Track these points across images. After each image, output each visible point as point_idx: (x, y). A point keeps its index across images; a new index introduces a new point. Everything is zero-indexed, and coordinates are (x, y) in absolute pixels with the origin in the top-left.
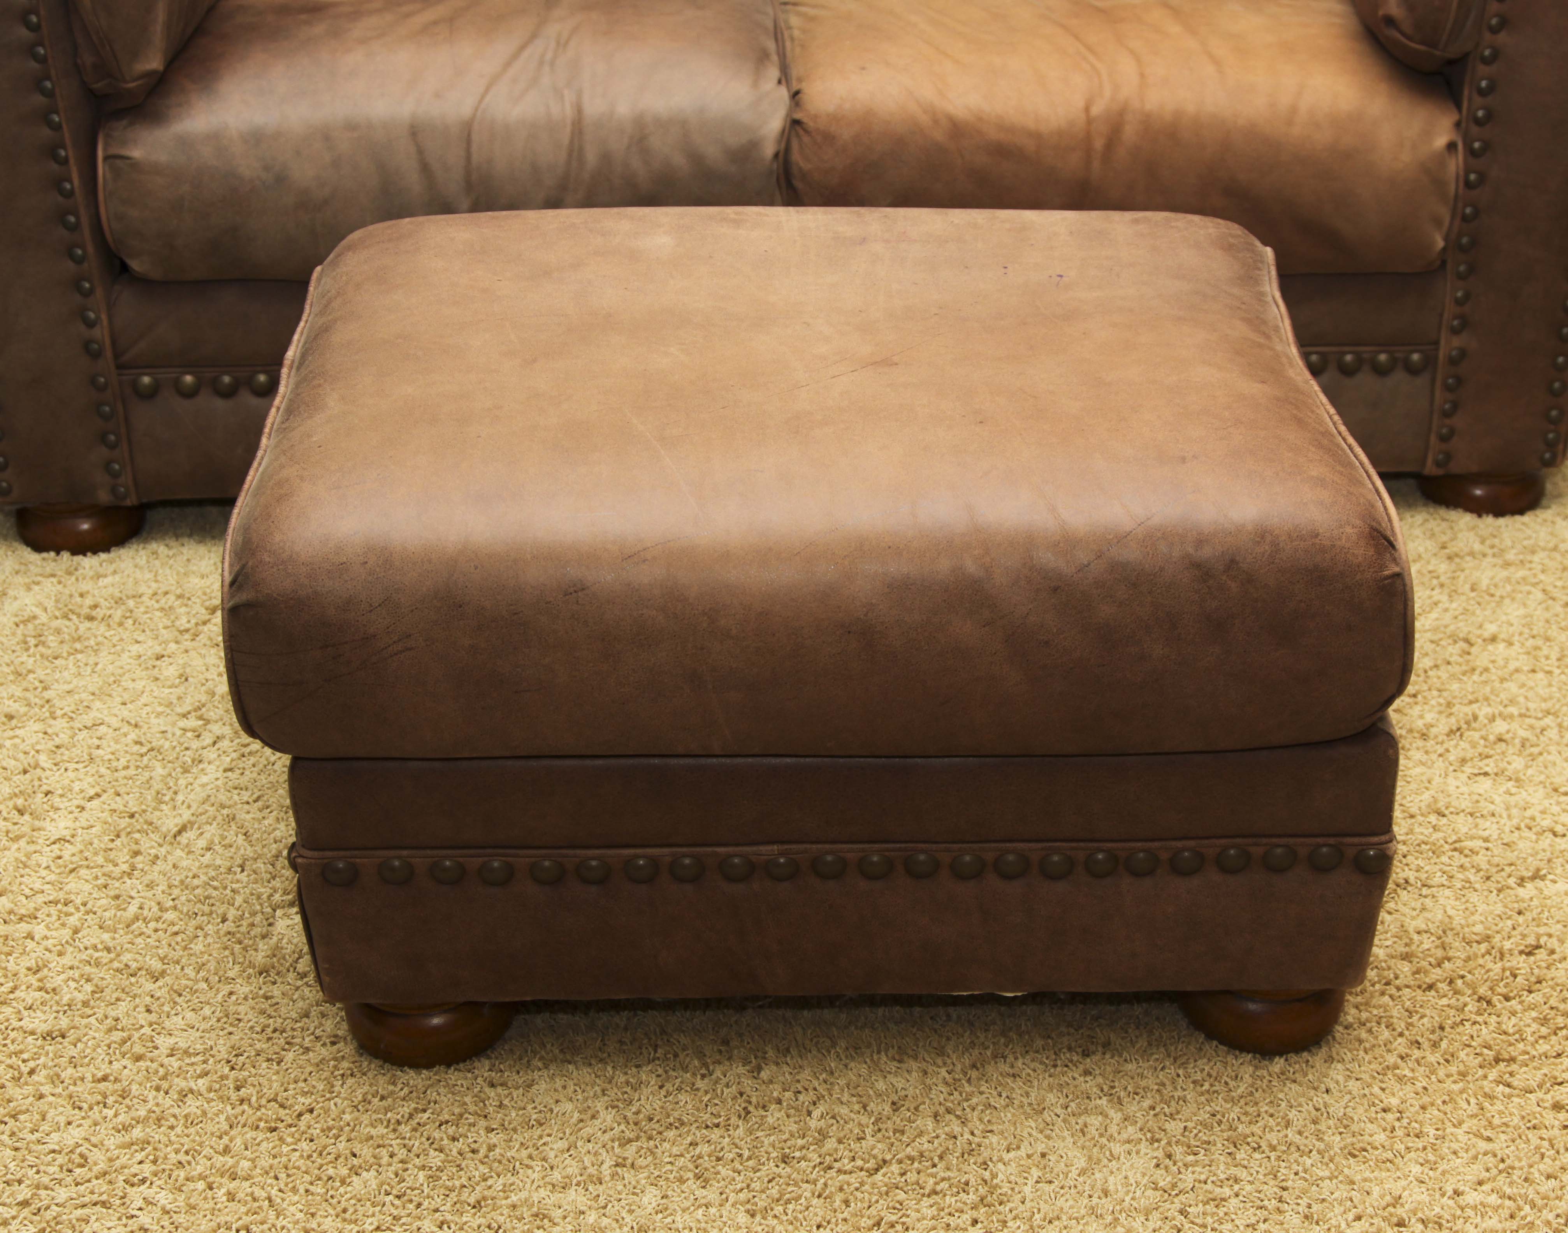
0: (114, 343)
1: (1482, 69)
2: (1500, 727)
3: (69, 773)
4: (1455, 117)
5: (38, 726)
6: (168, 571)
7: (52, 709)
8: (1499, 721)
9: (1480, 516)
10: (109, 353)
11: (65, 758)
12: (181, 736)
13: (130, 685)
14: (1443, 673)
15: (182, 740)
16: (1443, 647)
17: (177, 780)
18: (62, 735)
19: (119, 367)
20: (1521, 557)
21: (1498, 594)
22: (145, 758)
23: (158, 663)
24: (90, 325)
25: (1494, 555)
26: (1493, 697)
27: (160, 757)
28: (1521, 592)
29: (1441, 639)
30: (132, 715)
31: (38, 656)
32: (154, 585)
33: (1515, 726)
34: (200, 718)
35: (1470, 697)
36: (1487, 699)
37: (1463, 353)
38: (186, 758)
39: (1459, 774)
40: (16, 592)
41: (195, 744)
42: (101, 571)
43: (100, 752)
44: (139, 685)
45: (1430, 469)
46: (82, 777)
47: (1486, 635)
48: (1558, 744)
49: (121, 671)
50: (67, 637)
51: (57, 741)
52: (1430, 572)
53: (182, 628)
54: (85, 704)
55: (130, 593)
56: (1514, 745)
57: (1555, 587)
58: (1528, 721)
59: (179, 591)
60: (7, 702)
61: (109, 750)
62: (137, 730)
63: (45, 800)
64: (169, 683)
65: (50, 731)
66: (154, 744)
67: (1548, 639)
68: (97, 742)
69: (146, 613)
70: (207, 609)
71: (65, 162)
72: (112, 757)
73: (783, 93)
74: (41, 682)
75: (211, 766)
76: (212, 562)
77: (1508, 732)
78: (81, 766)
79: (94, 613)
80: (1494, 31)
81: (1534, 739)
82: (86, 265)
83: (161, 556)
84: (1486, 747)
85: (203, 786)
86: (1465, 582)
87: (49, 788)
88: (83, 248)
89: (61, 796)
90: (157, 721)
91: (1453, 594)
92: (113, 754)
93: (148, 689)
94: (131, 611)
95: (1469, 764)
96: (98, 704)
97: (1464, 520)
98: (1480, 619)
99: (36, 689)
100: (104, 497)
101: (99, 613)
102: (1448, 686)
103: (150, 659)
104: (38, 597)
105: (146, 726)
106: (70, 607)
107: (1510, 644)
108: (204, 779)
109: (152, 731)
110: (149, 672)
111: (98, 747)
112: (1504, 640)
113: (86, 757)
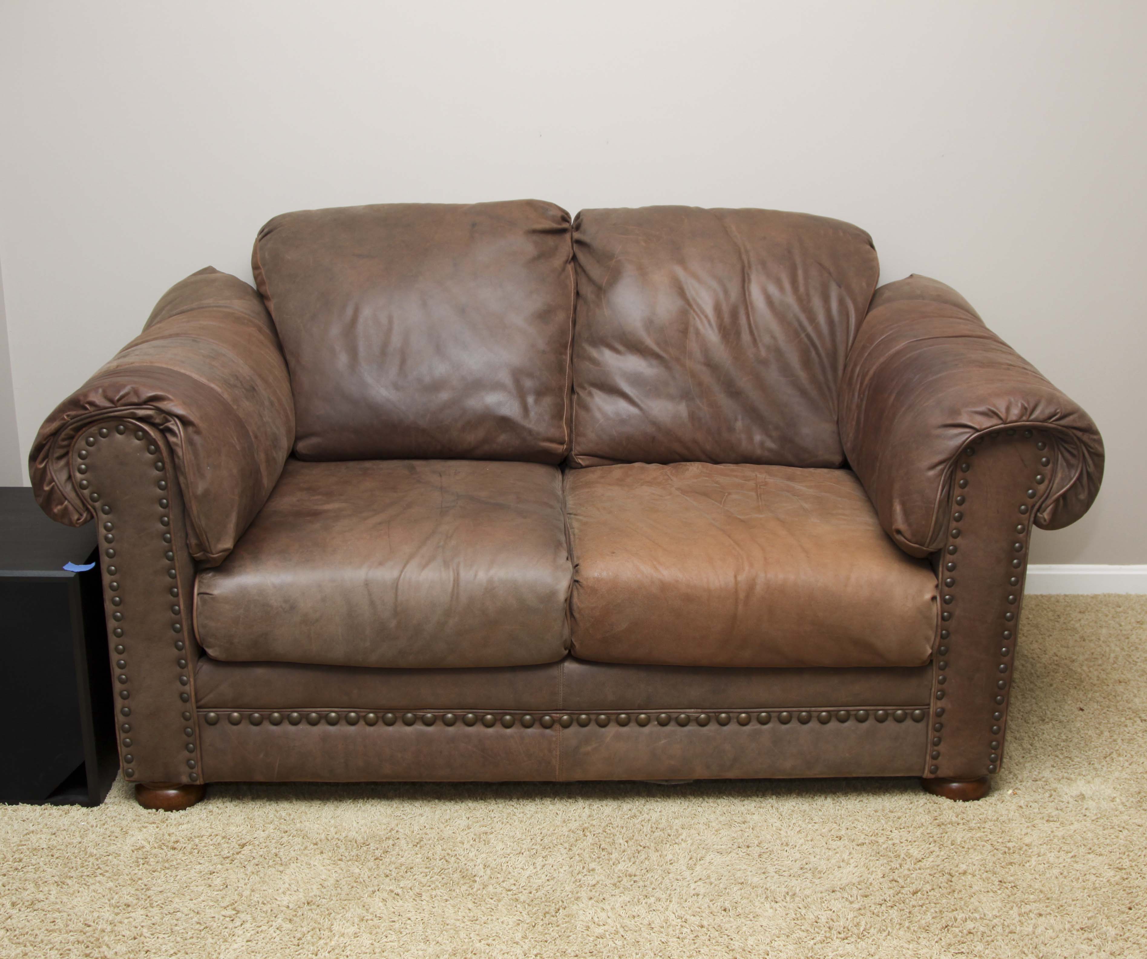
0: (196, 694)
1: (948, 557)
2: (970, 925)
3: (160, 940)
4: (935, 582)
5: (143, 912)
6: (218, 822)
7: (151, 902)
8: (968, 922)
9: (955, 801)
10: (193, 699)
11: (158, 931)
12: (223, 920)
13: (195, 888)
14: (937, 893)
15: (224, 923)
16: (937, 878)
17: (220, 946)
18: (156, 918)
19: (198, 707)
20: (979, 825)
21: (966, 847)
22: (203, 933)
23: (211, 876)
24: (184, 684)
25: (963, 824)
26: (966, 908)
27: (211, 932)
28: (979, 845)
29: (935, 873)
30: (196, 906)
31: (144, 870)
32: (210, 830)
33: (978, 924)
34: (234, 909)
35: (952, 907)
36: (961, 908)
37: (943, 711)
38: (225, 933)
39: (947, 953)
40: (133, 832)
41: (231, 925)
42: (181, 821)
43: (177, 928)
44: (200, 889)
45: (927, 774)
46: (167, 942)
47: (960, 871)
48: (1002, 935)
49: (190, 880)
50: (161, 860)
51: (154, 921)
52: (928, 834)
53: (225, 856)
54: (170, 899)
55: (197, 835)
56: (978, 936)
57: (998, 842)
58: (985, 921)
59: (224, 834)
60: (126, 897)
61: (182, 927)
62: (198, 916)
63: (146, 955)
64: (217, 888)
65: (149, 914)
66: (207, 924)
67: (995, 873)
68: (176, 922)
69: (205, 846)
70: (239, 845)
71: (176, 595)
72: (184, 931)
73: (569, 565)
74: (145, 885)
75: (239, 939)
76: (243, 817)
77: (974, 928)
78: (166, 936)
79: (176, 846)
80: (955, 537)
81: (988, 933)
82: (184, 651)
83: (214, 813)
84: (962, 937)
85: (234, 950)
86: (948, 840)
87: (148, 949)
88: (183, 642)
89: (155, 953)
90: (209, 911)
91: (941, 846)
92: (184, 929)
93: (205, 891)
94: (197, 846)
95: (953, 947)
96: (177, 900)
97: (945, 802)
98: (957, 862)
99: (142, 889)
100: (185, 779)
101: (178, 846)
102: (940, 901)
103: (207, 874)
104: (145, 835)
105: (204, 913)
106: (163, 842)
107: (974, 876)
108: (235, 946)
109: (206, 916)
110: (206, 882)
111: (176, 925)
112: (970, 874)
113: (169, 931)
